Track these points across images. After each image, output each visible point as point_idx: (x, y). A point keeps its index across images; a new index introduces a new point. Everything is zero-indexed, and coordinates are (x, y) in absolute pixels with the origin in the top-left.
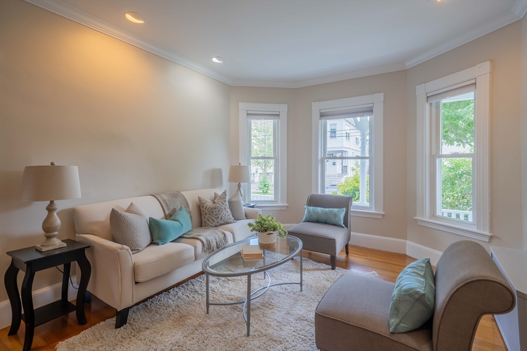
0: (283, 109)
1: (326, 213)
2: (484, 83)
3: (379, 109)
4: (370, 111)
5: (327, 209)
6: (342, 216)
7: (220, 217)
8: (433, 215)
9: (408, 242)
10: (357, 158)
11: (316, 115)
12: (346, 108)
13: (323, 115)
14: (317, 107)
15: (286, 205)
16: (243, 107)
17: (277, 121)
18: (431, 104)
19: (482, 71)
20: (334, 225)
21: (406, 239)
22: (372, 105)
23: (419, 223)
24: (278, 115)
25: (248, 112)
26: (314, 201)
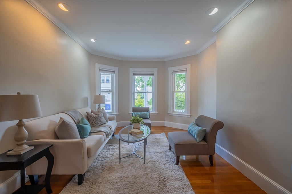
0: (116, 69)
1: (143, 114)
2: (189, 70)
3: (156, 74)
4: (153, 74)
5: (142, 113)
6: (148, 115)
7: (101, 121)
8: (173, 111)
9: (165, 122)
10: (148, 92)
11: (131, 74)
12: (144, 72)
13: (134, 74)
14: (132, 70)
15: (118, 113)
16: (98, 66)
17: (113, 74)
18: (173, 75)
19: (188, 66)
20: (146, 118)
21: (164, 121)
22: (153, 72)
23: (169, 115)
24: (114, 72)
25: (100, 69)
26: (135, 110)
